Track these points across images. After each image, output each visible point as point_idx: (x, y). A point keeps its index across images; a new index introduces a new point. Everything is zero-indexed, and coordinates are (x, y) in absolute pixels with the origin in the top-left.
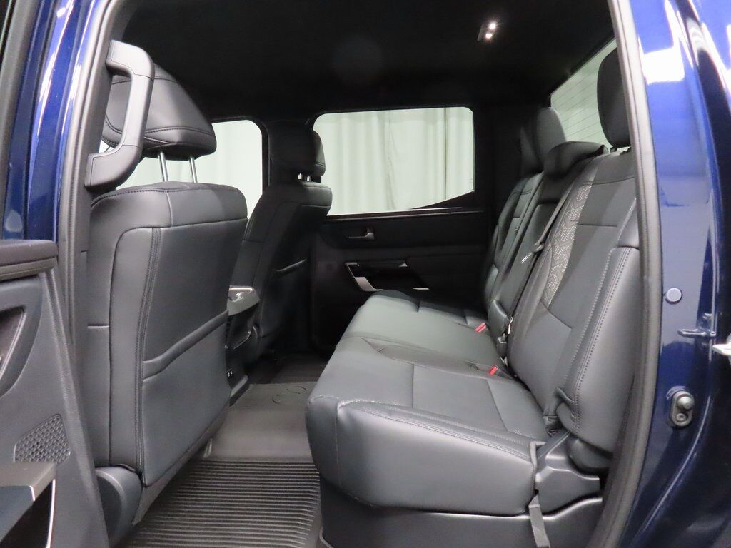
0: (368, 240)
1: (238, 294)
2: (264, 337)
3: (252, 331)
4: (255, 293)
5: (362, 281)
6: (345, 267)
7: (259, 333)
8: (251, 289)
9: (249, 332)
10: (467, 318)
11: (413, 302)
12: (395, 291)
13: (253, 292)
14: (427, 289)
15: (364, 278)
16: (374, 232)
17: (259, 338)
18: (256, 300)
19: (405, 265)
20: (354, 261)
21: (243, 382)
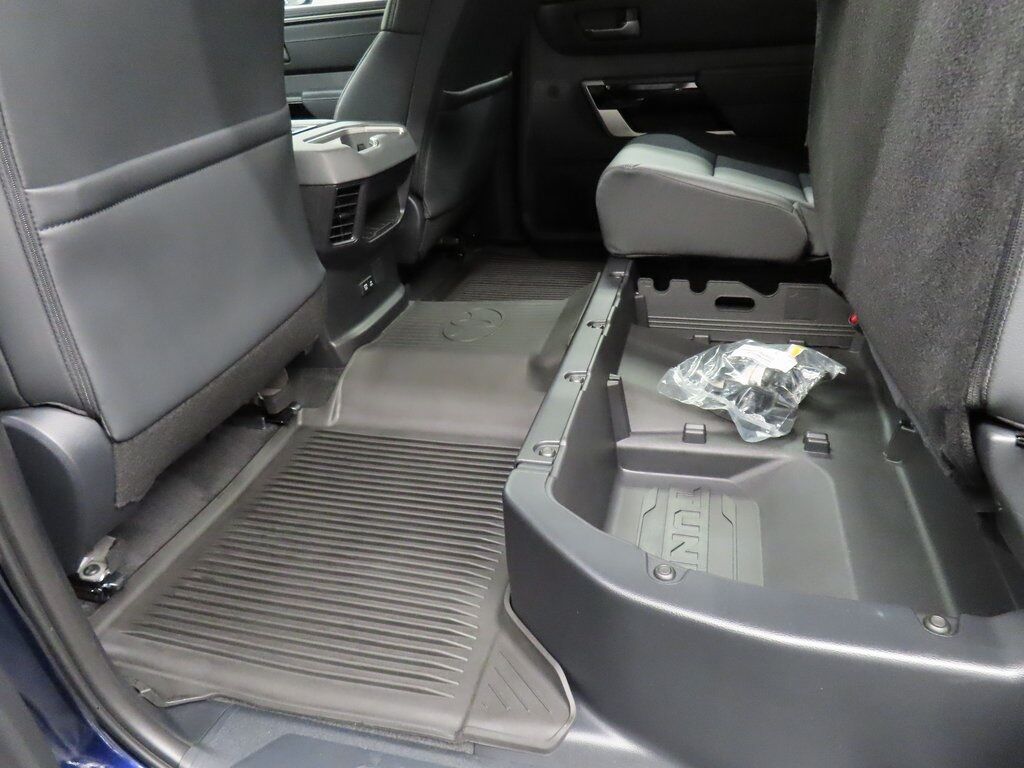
0: (624, 37)
1: (373, 139)
2: (432, 219)
3: (408, 206)
4: (409, 136)
5: (611, 117)
6: (582, 89)
7: (422, 210)
8: (401, 130)
9: (402, 211)
10: (805, 189)
11: (705, 157)
12: (674, 137)
13: (404, 134)
14: (732, 132)
15: (616, 111)
16: (639, 18)
17: (424, 220)
18: (409, 149)
19: (692, 85)
20: (597, 79)
21: (396, 297)
